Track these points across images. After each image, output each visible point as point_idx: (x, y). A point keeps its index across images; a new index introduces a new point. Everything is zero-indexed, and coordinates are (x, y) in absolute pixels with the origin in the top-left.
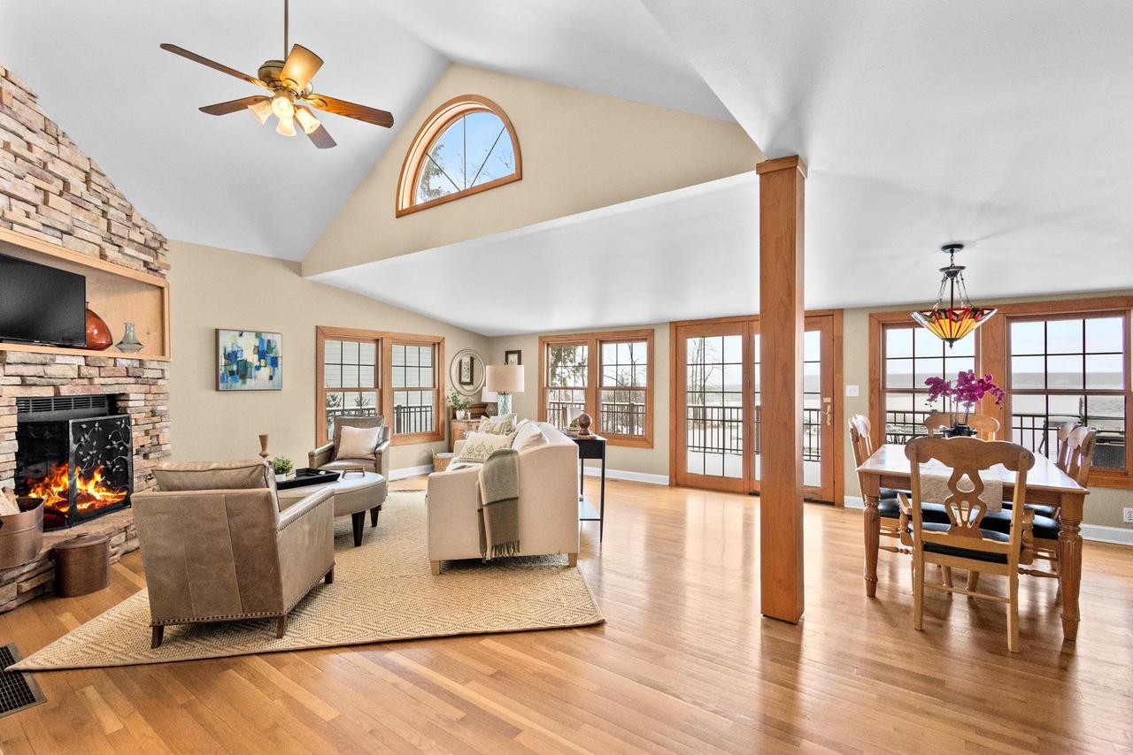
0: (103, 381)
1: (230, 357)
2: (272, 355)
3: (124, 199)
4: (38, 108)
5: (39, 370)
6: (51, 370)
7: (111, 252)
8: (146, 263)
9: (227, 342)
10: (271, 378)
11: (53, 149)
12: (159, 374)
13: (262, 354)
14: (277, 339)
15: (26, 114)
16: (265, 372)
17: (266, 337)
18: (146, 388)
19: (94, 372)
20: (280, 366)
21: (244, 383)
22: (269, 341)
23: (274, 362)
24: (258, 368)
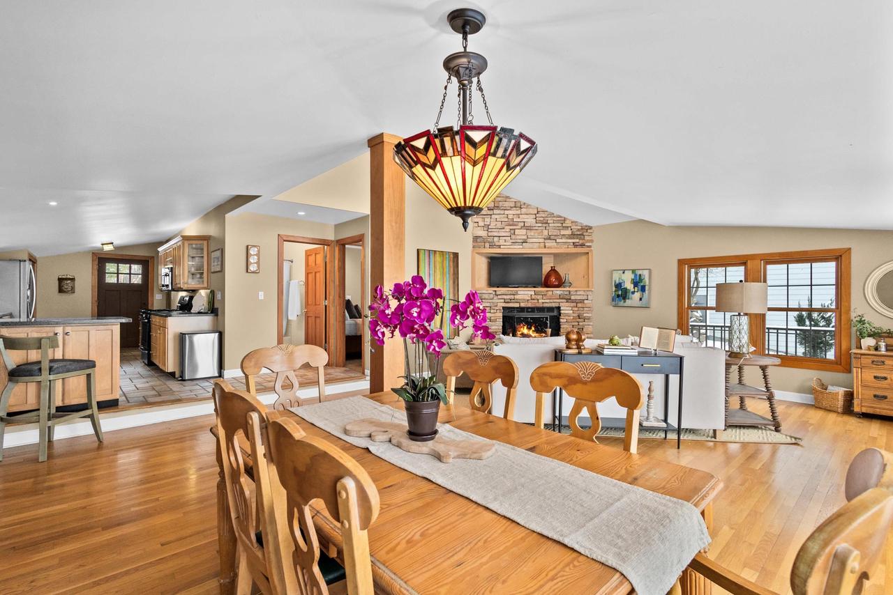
0: (543, 301)
1: (618, 286)
2: (642, 284)
3: (561, 217)
4: (511, 200)
5: (512, 297)
6: (516, 297)
7: (549, 243)
8: (574, 243)
9: (616, 277)
10: (641, 299)
11: (519, 212)
12: (585, 297)
13: (636, 284)
14: (646, 274)
15: (507, 204)
16: (637, 295)
17: (639, 272)
18: (572, 304)
19: (539, 297)
20: (647, 292)
21: (625, 302)
22: (640, 275)
23: (643, 289)
24: (633, 293)
